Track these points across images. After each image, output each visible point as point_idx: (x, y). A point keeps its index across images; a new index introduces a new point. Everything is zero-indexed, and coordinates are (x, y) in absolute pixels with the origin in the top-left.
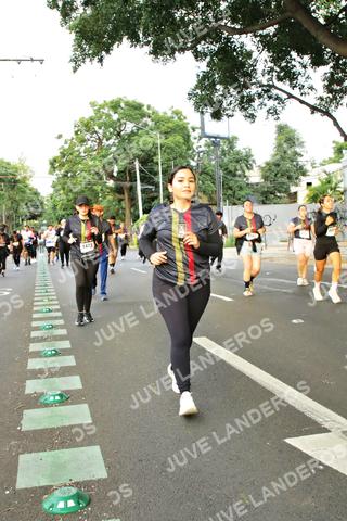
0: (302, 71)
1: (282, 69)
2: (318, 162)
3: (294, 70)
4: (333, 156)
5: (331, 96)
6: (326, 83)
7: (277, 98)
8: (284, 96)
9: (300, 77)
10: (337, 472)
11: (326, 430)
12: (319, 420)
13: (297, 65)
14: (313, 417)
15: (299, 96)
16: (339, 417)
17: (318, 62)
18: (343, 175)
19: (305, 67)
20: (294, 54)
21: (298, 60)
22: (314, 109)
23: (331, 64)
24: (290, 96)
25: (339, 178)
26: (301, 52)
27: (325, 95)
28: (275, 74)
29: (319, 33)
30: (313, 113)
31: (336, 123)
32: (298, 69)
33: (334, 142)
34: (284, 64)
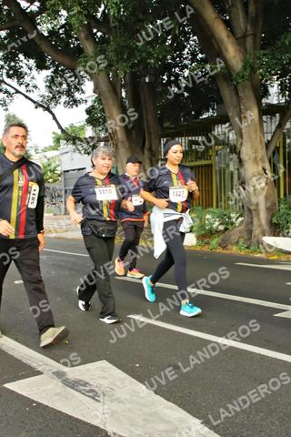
0: (28, 72)
1: (11, 68)
2: (40, 149)
3: (22, 70)
4: (53, 145)
5: (51, 95)
6: (48, 84)
7: (6, 92)
8: (12, 91)
9: (26, 77)
10: (47, 406)
11: (40, 373)
12: (34, 365)
13: (24, 66)
14: (29, 362)
15: (25, 93)
16: (51, 361)
17: (41, 66)
18: (60, 160)
19: (30, 69)
20: (21, 57)
21: (25, 63)
22: (38, 105)
23: (52, 70)
24: (17, 92)
25: (57, 163)
26: (28, 56)
27: (47, 94)
28: (5, 71)
29: (42, 42)
30: (36, 107)
31: (55, 118)
32: (25, 69)
33: (54, 133)
34: (12, 64)
